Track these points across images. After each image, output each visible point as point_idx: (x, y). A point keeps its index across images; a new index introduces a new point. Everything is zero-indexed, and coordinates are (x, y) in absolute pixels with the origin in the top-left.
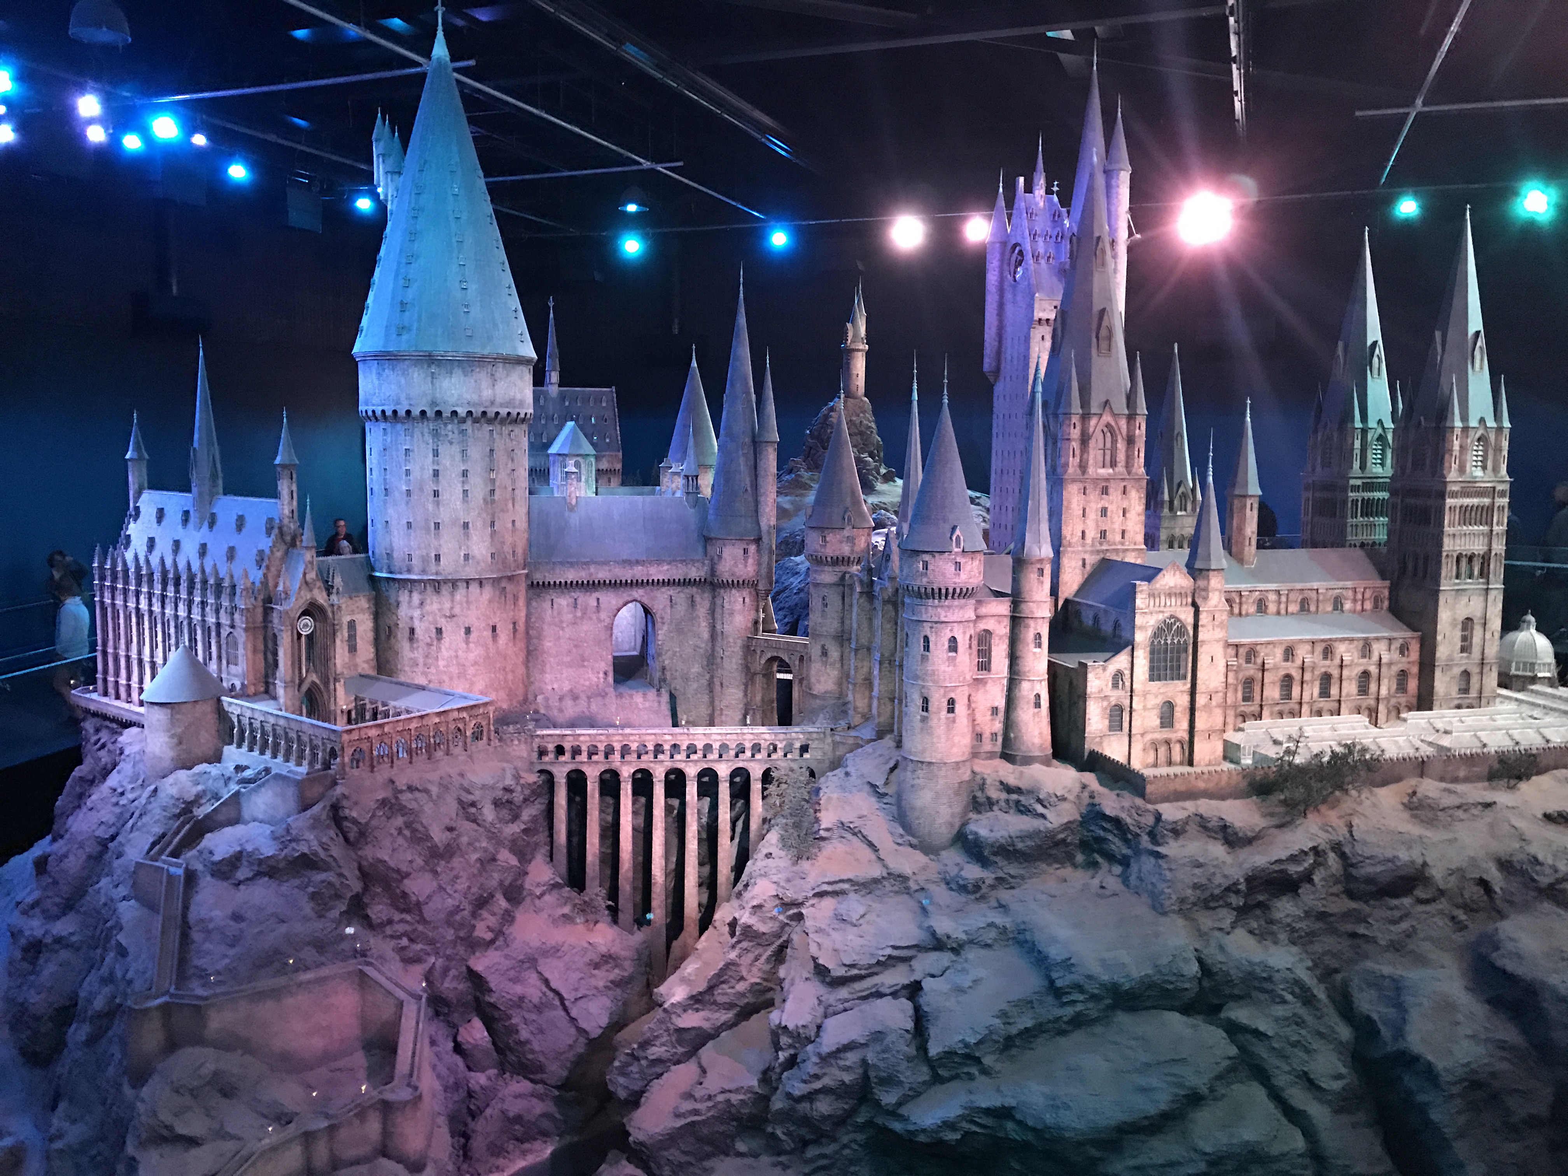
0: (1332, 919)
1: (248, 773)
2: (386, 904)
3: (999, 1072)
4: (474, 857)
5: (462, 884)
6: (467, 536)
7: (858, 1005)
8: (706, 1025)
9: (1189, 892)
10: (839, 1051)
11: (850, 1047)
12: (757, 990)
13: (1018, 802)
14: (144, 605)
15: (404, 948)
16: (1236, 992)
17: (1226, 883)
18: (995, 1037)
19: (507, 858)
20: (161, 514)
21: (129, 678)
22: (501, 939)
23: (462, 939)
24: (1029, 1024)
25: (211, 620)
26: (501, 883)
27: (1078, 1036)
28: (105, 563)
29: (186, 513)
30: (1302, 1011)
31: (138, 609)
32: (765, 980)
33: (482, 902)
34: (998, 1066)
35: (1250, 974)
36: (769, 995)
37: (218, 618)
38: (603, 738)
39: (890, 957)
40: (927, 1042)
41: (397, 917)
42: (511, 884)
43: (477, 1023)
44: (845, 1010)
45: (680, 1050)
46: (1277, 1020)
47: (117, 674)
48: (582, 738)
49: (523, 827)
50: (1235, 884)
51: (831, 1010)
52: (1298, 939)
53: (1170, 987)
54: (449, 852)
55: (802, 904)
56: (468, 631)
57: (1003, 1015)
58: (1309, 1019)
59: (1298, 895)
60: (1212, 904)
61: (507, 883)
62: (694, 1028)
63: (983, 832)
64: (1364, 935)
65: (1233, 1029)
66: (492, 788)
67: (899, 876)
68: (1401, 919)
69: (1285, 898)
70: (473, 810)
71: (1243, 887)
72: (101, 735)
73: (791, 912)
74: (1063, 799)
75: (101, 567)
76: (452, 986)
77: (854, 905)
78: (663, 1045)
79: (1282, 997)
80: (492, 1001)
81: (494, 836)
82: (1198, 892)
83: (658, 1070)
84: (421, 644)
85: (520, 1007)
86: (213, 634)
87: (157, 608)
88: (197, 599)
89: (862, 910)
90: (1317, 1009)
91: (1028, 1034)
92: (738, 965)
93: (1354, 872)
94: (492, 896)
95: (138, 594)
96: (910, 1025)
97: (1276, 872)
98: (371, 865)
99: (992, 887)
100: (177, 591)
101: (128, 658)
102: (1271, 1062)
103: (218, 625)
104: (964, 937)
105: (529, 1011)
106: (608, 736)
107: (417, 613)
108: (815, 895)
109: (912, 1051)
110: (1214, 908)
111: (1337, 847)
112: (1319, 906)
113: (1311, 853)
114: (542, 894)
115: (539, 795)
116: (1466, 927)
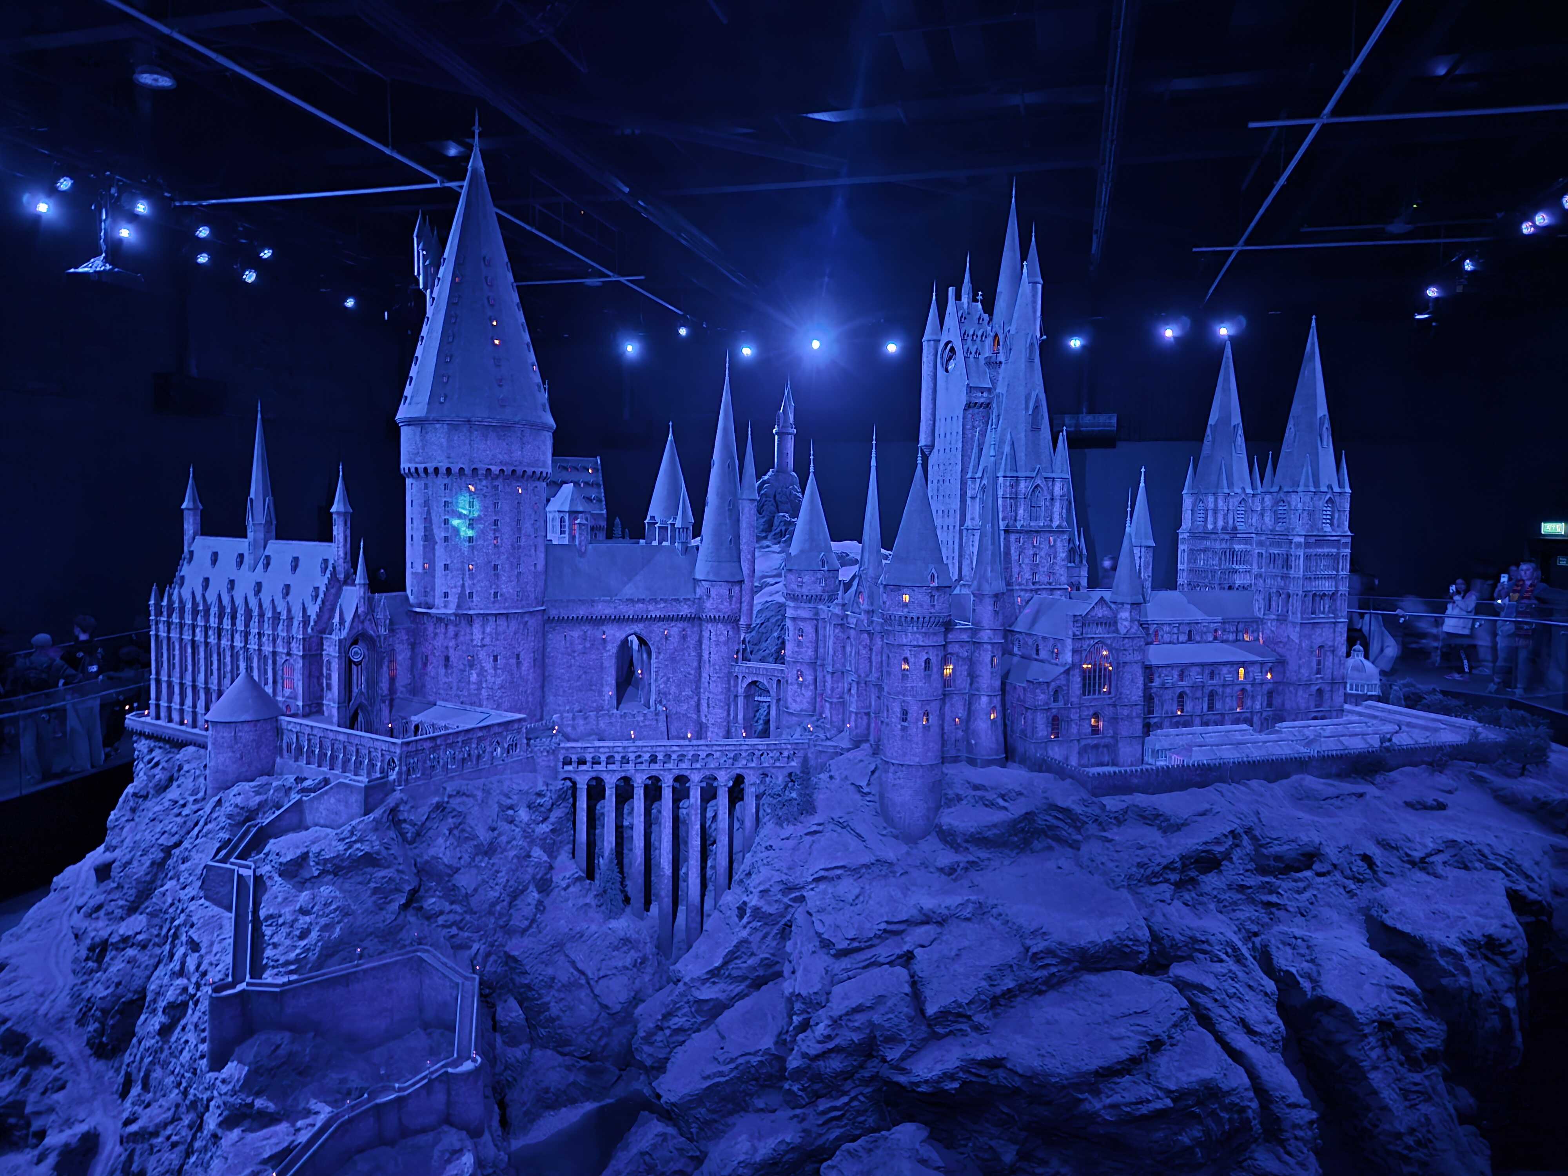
0: (1250, 891)
1: (306, 784)
2: (439, 897)
3: (988, 1028)
4: (512, 854)
5: (502, 877)
6: (497, 576)
7: (860, 974)
8: (722, 997)
9: (1134, 869)
10: (847, 1014)
11: (858, 1009)
12: (767, 964)
13: (982, 798)
14: (199, 637)
15: (453, 936)
16: (1179, 953)
17: (1165, 862)
18: (983, 997)
19: (538, 853)
20: (215, 558)
21: (182, 703)
22: (535, 926)
23: (501, 927)
24: (1011, 985)
25: (268, 649)
26: (534, 878)
27: (1052, 995)
28: (162, 600)
29: (241, 556)
30: (1234, 967)
31: (193, 642)
32: (773, 955)
33: (516, 895)
34: (987, 1023)
35: (1190, 938)
36: (777, 968)
37: (274, 647)
38: (620, 749)
39: (885, 931)
40: (924, 1003)
41: (447, 907)
42: (542, 878)
43: (513, 1003)
44: (850, 978)
45: (700, 1019)
46: (1216, 976)
47: (170, 700)
48: (601, 750)
49: (551, 827)
50: (1172, 863)
51: (836, 979)
52: (1224, 907)
53: (1127, 950)
54: (490, 850)
55: (803, 887)
56: (495, 659)
57: (989, 978)
58: (1240, 975)
59: (1221, 871)
60: (1154, 880)
61: (539, 877)
62: (711, 999)
63: (955, 823)
64: (1276, 905)
65: (1182, 985)
66: (527, 793)
67: (886, 862)
68: (1305, 889)
69: (1210, 875)
70: (510, 812)
71: (1178, 865)
72: (154, 754)
73: (793, 895)
74: (1020, 794)
75: (158, 606)
76: (493, 969)
77: (848, 887)
78: (684, 1015)
79: (1217, 956)
80: (527, 982)
81: (528, 835)
82: (1142, 871)
83: (681, 1038)
84: (455, 670)
85: (551, 987)
86: (270, 661)
87: (212, 640)
88: (254, 631)
89: (857, 891)
90: (1245, 966)
91: (1009, 994)
92: (750, 943)
93: (1265, 851)
94: (525, 889)
95: (194, 627)
96: (907, 989)
97: (1203, 851)
98: (427, 862)
99: (966, 869)
100: (233, 624)
101: (182, 685)
102: (1216, 1011)
103: (274, 653)
104: (946, 912)
105: (559, 990)
106: (624, 748)
107: (452, 644)
108: (814, 880)
109: (910, 1011)
110: (1156, 884)
111: (1248, 831)
112: (1239, 880)
113: (1230, 837)
114: (568, 886)
115: (564, 800)
116: (1356, 895)
